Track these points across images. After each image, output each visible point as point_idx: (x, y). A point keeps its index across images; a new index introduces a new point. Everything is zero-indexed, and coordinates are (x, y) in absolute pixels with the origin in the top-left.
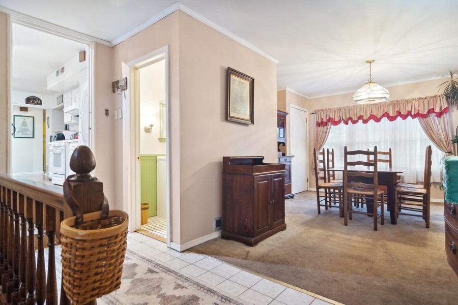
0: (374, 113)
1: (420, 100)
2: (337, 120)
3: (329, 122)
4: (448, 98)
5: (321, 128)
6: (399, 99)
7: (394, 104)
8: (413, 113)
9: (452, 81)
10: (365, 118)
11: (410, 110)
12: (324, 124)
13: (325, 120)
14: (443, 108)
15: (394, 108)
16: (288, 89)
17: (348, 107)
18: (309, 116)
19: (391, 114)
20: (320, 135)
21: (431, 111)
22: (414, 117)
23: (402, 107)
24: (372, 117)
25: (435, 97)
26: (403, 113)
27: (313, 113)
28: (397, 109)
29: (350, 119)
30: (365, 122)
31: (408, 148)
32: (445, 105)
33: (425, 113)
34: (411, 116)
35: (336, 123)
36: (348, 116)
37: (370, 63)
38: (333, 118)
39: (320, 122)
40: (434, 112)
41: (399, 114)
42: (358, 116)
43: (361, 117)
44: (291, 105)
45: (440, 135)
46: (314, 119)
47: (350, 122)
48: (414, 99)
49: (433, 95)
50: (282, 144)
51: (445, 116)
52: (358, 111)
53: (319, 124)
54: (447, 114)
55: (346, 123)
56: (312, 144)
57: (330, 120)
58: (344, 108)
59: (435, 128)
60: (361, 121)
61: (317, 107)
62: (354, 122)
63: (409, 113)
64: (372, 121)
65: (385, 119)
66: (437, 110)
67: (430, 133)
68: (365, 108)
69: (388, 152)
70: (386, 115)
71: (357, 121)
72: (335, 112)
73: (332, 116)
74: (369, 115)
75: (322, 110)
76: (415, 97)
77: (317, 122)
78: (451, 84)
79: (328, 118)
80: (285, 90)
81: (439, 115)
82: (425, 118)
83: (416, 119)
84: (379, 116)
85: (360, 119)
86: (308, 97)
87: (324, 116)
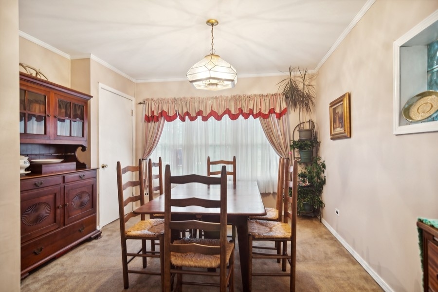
0: (215, 109)
1: (261, 97)
2: (171, 114)
3: (162, 116)
4: (287, 98)
5: (151, 124)
6: (241, 94)
7: (236, 99)
8: (255, 113)
9: (291, 79)
10: (204, 115)
11: (252, 108)
12: (155, 118)
13: (156, 114)
14: (282, 109)
15: (236, 105)
16: (93, 57)
17: (185, 98)
18: (136, 107)
19: (233, 112)
20: (151, 134)
21: (272, 111)
22: (255, 116)
23: (244, 104)
24: (213, 113)
25: (276, 95)
26: (245, 111)
27: (140, 103)
28: (239, 107)
29: (188, 114)
30: (205, 119)
31: (250, 153)
32: (284, 106)
33: (267, 113)
34: (253, 115)
35: (170, 119)
36: (185, 111)
37: (212, 25)
38: (167, 111)
39: (150, 115)
40: (274, 113)
41: (241, 111)
42: (197, 111)
43: (200, 113)
44: (101, 85)
45: (279, 139)
46: (143, 111)
47: (187, 117)
48: (255, 95)
49: (274, 94)
50: (80, 148)
51: (284, 118)
52: (197, 105)
53: (148, 119)
54: (286, 115)
55: (183, 119)
56: (140, 146)
57: (163, 114)
58: (181, 100)
59: (274, 130)
60: (200, 118)
61: (146, 95)
62: (192, 119)
63: (251, 112)
64: (212, 119)
65: (226, 117)
66: (277, 111)
67: (270, 135)
68: (205, 102)
69: (232, 161)
70: (228, 112)
71: (196, 118)
72: (169, 103)
73: (165, 109)
74: (209, 111)
75: (153, 100)
76: (257, 94)
77: (146, 115)
78: (290, 82)
79: (160, 112)
80: (89, 59)
81: (279, 116)
82: (266, 118)
83: (258, 119)
84: (220, 113)
85: (199, 115)
86: (134, 80)
87: (155, 108)
